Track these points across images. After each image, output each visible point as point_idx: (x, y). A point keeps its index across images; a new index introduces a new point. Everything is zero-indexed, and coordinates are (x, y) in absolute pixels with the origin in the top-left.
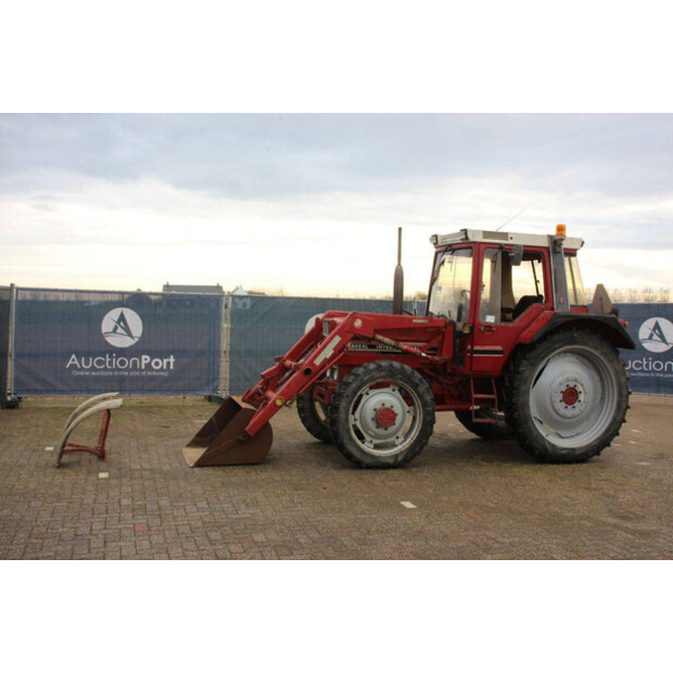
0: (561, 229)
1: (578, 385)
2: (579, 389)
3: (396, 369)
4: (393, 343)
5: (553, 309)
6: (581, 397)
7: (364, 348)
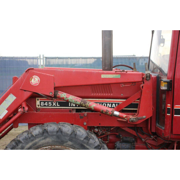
3: (67, 135)
4: (79, 101)
7: (55, 105)
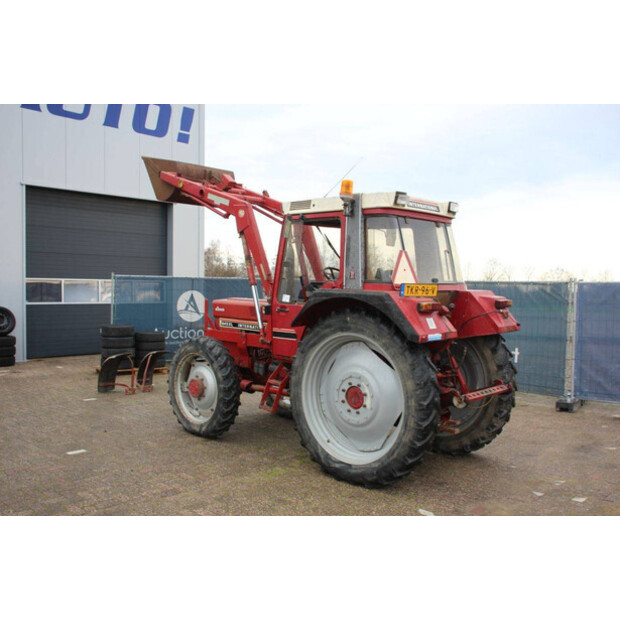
0: (347, 186)
1: (363, 384)
2: (365, 390)
5: (341, 286)
6: (367, 401)
